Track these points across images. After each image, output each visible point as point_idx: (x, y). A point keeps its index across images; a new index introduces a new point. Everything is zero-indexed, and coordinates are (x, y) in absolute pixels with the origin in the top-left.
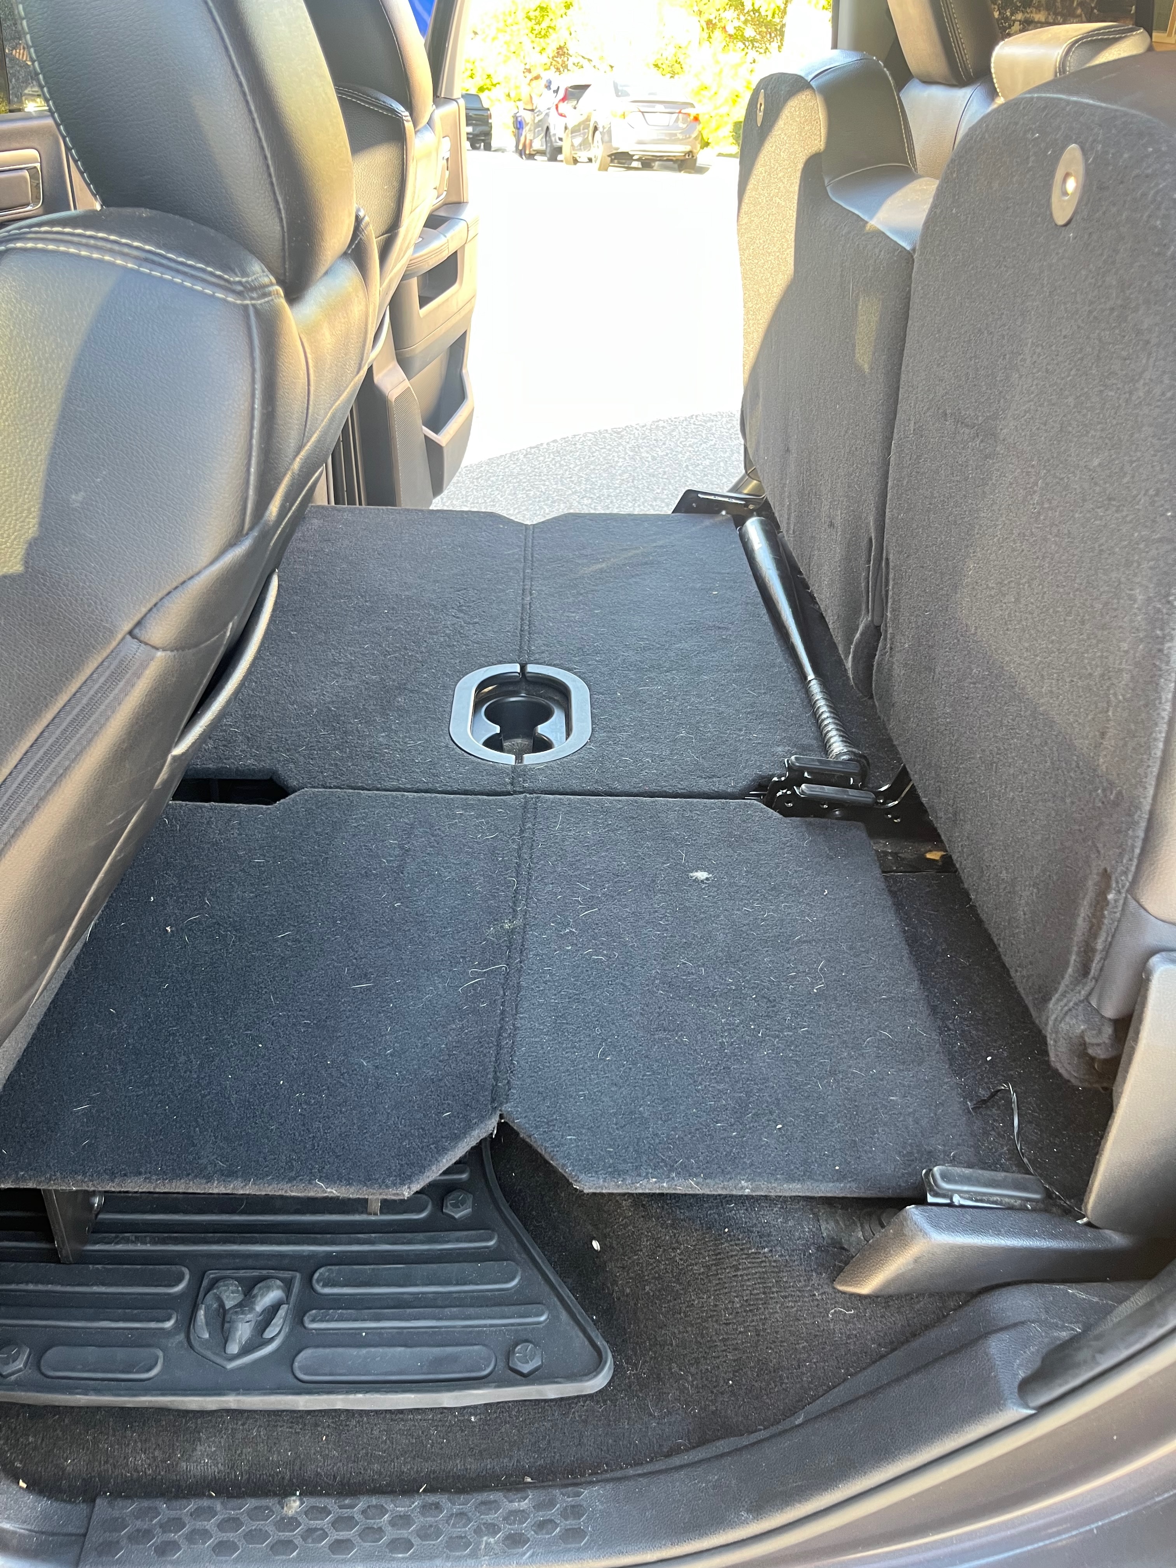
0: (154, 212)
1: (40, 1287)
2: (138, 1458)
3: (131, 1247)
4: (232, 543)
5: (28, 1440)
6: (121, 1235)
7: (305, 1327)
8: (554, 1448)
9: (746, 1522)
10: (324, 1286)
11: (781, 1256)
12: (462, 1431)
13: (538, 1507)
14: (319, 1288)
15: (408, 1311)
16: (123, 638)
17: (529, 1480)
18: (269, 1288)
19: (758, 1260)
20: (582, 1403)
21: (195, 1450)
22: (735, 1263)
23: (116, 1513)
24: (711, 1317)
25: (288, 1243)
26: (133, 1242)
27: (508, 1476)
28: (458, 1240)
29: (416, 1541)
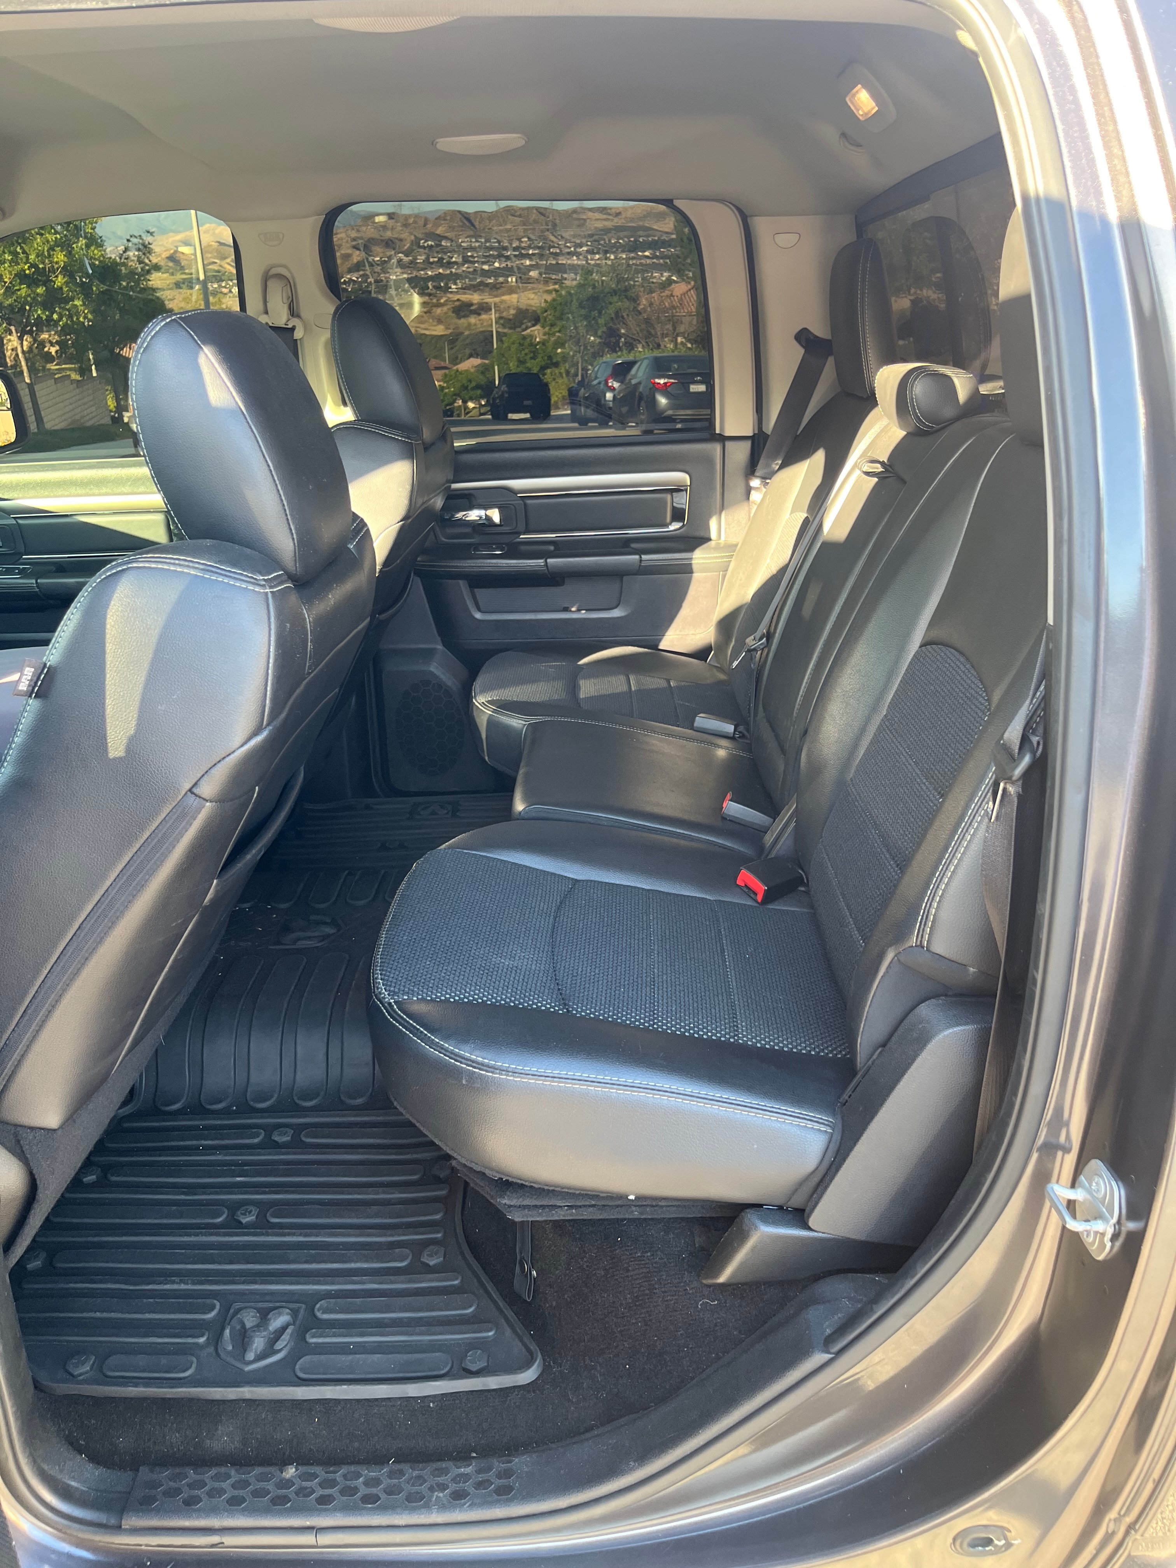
0: (215, 541)
1: (105, 1315)
2: (173, 1437)
3: (175, 1287)
4: (255, 734)
5: (90, 1422)
6: (169, 1279)
7: (306, 1342)
8: (495, 1428)
9: (632, 1470)
10: (323, 1313)
11: (661, 1259)
12: (424, 1415)
13: (479, 1471)
14: (319, 1314)
15: (387, 1329)
16: (186, 793)
17: (474, 1455)
18: (280, 1314)
19: (643, 1262)
20: (516, 1392)
21: (217, 1429)
22: (626, 1265)
23: (155, 1476)
24: (611, 1312)
25: (298, 1283)
26: (177, 1283)
27: (458, 1453)
28: (432, 1281)
29: (383, 1496)
